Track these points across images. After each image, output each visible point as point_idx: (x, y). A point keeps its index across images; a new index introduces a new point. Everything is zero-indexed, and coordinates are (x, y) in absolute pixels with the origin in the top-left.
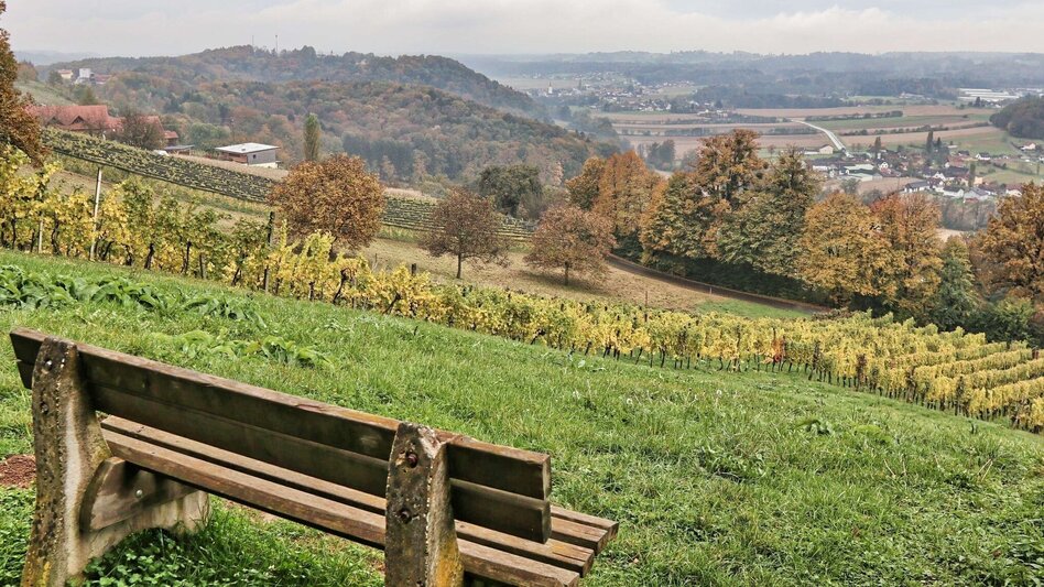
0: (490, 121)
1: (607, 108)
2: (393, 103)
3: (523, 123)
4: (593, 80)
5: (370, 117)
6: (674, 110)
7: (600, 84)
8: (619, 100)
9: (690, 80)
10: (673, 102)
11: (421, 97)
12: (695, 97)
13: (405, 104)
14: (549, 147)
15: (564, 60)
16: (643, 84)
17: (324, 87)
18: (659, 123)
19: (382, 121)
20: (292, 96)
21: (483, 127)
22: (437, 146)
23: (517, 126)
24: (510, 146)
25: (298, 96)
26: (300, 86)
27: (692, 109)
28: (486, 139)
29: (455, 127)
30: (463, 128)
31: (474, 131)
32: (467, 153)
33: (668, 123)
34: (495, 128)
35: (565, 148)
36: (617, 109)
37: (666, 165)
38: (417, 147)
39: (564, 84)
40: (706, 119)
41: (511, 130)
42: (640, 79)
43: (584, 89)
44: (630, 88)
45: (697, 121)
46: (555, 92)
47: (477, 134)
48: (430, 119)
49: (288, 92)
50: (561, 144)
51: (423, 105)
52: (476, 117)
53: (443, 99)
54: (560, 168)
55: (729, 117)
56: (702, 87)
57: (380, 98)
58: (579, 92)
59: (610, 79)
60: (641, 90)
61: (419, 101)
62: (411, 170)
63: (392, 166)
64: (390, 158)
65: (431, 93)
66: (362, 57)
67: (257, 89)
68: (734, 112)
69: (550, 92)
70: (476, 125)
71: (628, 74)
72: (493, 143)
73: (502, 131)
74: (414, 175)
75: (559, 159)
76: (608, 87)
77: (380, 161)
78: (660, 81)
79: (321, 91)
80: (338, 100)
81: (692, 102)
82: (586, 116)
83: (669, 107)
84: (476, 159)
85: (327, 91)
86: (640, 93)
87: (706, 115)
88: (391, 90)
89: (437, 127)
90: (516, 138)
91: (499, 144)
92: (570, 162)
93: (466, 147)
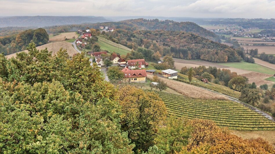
0: (208, 43)
1: (235, 36)
2: (182, 37)
3: (216, 44)
4: (230, 27)
5: (176, 41)
6: (254, 37)
7: (232, 28)
8: (238, 33)
9: (258, 27)
10: (254, 35)
11: (189, 36)
12: (260, 33)
13: (185, 38)
14: (224, 51)
15: (221, 20)
16: (244, 28)
17: (164, 32)
18: (250, 41)
19: (179, 42)
20: (156, 35)
21: (206, 45)
22: (194, 49)
23: (215, 44)
24: (214, 51)
25: (157, 34)
26: (158, 32)
27: (260, 37)
28: (207, 48)
29: (199, 45)
30: (201, 45)
31: (204, 46)
32: (202, 52)
33: (253, 41)
34: (209, 45)
35: (228, 52)
36: (238, 36)
37: (255, 56)
38: (189, 50)
39: (221, 28)
40: (265, 40)
41: (213, 46)
42: (243, 27)
43: (227, 29)
44: (241, 30)
45: (262, 41)
46: (220, 30)
47: (204, 47)
48: (191, 42)
49: (155, 33)
50: (227, 51)
51: (190, 38)
52: (204, 42)
53: (195, 36)
54: (227, 57)
55: (271, 40)
56: (262, 30)
57: (178, 36)
58: (226, 30)
59: (234, 26)
60: (244, 30)
61: (189, 37)
62: (187, 56)
63: (183, 55)
64: (182, 53)
65: (191, 35)
66: (170, 22)
67: (147, 33)
68: (273, 38)
69: (218, 30)
70: (204, 44)
71: (240, 25)
72: (209, 50)
73: (211, 46)
74: (188, 57)
75: (227, 55)
76: (234, 29)
77: (180, 54)
78: (249, 27)
79: (163, 33)
80: (168, 36)
81: (259, 34)
82: (229, 39)
83: (253, 36)
84: (204, 54)
85: (164, 33)
86: (244, 31)
87: (264, 39)
88: (181, 33)
89: (194, 44)
90: (215, 48)
91: (211, 50)
92: (230, 56)
93: (201, 50)
